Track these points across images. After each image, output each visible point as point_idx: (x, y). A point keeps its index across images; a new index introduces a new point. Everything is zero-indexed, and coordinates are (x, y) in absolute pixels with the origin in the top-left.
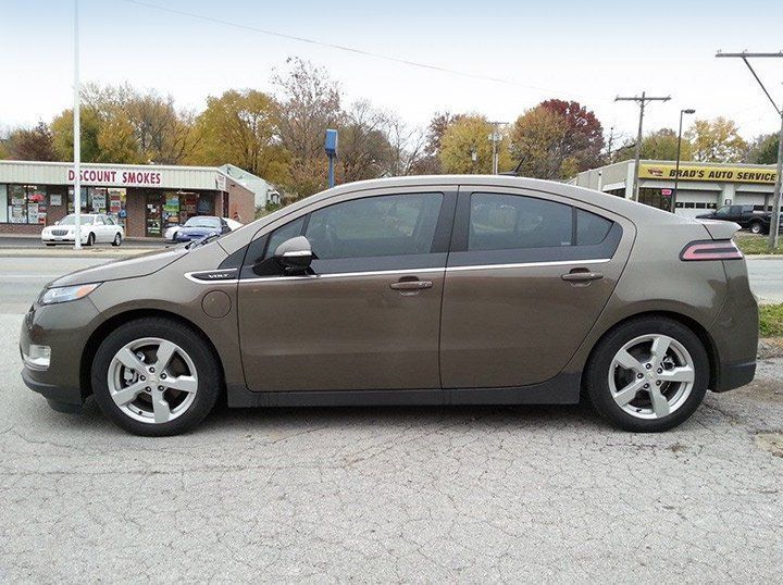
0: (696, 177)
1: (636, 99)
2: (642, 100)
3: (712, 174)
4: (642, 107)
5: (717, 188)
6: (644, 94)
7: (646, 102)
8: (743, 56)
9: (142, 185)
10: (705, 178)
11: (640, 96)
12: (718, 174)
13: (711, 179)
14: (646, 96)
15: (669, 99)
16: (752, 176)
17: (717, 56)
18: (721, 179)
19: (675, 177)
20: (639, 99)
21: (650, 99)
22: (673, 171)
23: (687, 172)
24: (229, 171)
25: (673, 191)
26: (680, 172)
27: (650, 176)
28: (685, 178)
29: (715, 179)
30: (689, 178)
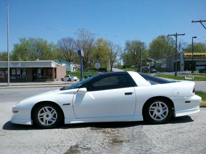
0: (202, 57)
1: (174, 35)
4: (176, 37)
6: (176, 33)
7: (177, 36)
8: (200, 21)
14: (177, 34)
15: (184, 34)
17: (192, 22)
19: (195, 57)
20: (175, 35)
21: (179, 35)
22: (194, 55)
23: (199, 55)
24: (60, 61)
25: (195, 61)
26: (196, 55)
27: (187, 57)
28: (198, 57)
30: (200, 57)
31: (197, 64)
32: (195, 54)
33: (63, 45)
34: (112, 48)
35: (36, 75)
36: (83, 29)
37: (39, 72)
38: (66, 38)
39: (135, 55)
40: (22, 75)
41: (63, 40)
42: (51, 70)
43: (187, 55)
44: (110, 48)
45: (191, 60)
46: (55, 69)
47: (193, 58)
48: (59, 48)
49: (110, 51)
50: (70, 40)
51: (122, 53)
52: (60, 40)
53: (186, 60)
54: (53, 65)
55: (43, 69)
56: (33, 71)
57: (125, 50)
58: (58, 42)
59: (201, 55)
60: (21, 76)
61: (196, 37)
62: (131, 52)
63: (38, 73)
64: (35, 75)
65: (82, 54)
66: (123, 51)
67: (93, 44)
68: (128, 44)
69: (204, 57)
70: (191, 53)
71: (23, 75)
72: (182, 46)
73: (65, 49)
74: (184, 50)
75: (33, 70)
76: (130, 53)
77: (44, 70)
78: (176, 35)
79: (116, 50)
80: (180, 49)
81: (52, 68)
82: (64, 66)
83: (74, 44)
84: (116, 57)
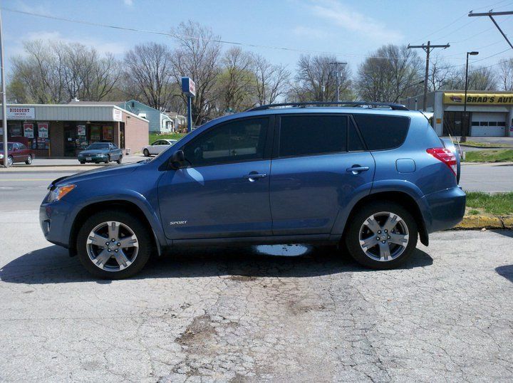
0: (488, 102)
1: (423, 47)
3: (501, 99)
4: (428, 52)
5: (505, 110)
6: (429, 42)
7: (431, 49)
8: (490, 14)
10: (496, 102)
11: (426, 44)
12: (505, 99)
13: (500, 103)
14: (431, 44)
15: (448, 46)
17: (470, 15)
18: (508, 103)
19: (471, 103)
20: (425, 46)
21: (434, 47)
22: (470, 98)
23: (480, 98)
24: (133, 105)
25: (470, 113)
26: (475, 99)
27: (451, 102)
28: (479, 103)
29: (503, 103)
30: (482, 103)
31: (475, 119)
32: (472, 95)
33: (140, 64)
34: (266, 73)
35: (74, 140)
36: (190, 23)
37: (82, 132)
38: (146, 46)
39: (321, 94)
40: (37, 140)
41: (139, 50)
42: (111, 128)
43: (452, 98)
44: (260, 74)
45: (462, 109)
46: (122, 124)
47: (465, 105)
48: (129, 70)
49: (260, 82)
50: (158, 51)
51: (288, 88)
52: (131, 52)
53: (449, 109)
54: (118, 115)
55: (90, 126)
56: (65, 129)
57: (298, 79)
58: (128, 56)
59: (486, 98)
60: (35, 142)
61: (477, 53)
62: (313, 84)
63: (79, 134)
64: (70, 139)
65: (192, 90)
66: (292, 81)
67: (216, 63)
68: (304, 64)
69: (494, 103)
70: (462, 93)
71: (41, 139)
72: (441, 74)
73: (145, 73)
74: (445, 84)
75: (66, 126)
76: (310, 87)
77: (95, 128)
78: (428, 47)
79: (274, 79)
80: (435, 80)
81: (113, 124)
82: (144, 118)
83: (169, 62)
84: (274, 97)
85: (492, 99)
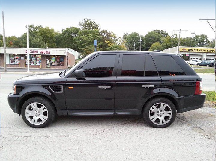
0: (196, 51)
2: (180, 31)
3: (200, 50)
4: (180, 33)
5: (202, 54)
7: (181, 31)
8: (207, 20)
9: (45, 54)
10: (198, 51)
11: (179, 30)
12: (202, 50)
13: (200, 52)
15: (187, 31)
16: (211, 51)
17: (200, 20)
22: (189, 50)
25: (189, 55)
27: (183, 51)
28: (192, 51)
29: (201, 52)
30: (194, 51)
31: (191, 57)
53: (182, 53)
54: (66, 53)
61: (194, 34)
85: (197, 50)
